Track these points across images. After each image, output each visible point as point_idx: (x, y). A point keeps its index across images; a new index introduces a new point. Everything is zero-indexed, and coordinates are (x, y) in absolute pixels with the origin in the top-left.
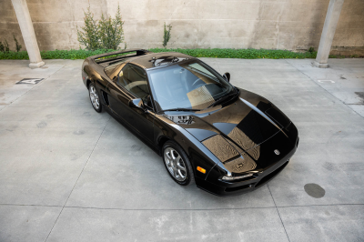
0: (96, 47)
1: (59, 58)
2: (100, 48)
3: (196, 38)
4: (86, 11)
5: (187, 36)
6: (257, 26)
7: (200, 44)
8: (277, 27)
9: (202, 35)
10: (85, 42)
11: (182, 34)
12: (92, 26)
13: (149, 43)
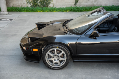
1: (15, 11)
2: (39, 6)
7: (95, 4)
10: (30, 3)
13: (67, 4)
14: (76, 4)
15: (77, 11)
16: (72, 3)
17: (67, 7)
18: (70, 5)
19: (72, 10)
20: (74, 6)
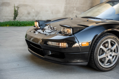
3: (34, 15)
5: (29, 13)
6: (66, 8)
8: (75, 8)
9: (38, 13)
11: (26, 12)
13: (4, 18)
14: (15, 18)
15: (19, 26)
16: (10, 17)
17: (5, 21)
18: (8, 19)
19: (13, 24)
20: (13, 20)
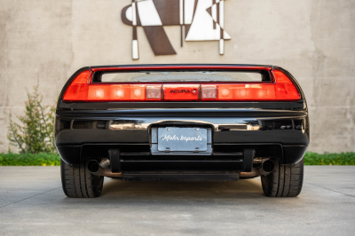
0: (39, 150)
4: (32, 92)
12: (37, 115)
